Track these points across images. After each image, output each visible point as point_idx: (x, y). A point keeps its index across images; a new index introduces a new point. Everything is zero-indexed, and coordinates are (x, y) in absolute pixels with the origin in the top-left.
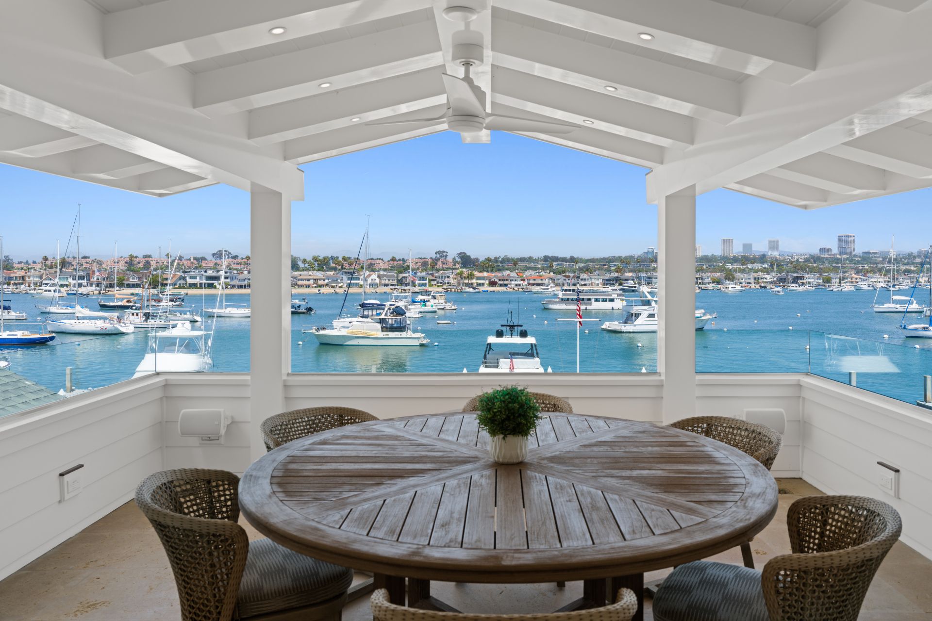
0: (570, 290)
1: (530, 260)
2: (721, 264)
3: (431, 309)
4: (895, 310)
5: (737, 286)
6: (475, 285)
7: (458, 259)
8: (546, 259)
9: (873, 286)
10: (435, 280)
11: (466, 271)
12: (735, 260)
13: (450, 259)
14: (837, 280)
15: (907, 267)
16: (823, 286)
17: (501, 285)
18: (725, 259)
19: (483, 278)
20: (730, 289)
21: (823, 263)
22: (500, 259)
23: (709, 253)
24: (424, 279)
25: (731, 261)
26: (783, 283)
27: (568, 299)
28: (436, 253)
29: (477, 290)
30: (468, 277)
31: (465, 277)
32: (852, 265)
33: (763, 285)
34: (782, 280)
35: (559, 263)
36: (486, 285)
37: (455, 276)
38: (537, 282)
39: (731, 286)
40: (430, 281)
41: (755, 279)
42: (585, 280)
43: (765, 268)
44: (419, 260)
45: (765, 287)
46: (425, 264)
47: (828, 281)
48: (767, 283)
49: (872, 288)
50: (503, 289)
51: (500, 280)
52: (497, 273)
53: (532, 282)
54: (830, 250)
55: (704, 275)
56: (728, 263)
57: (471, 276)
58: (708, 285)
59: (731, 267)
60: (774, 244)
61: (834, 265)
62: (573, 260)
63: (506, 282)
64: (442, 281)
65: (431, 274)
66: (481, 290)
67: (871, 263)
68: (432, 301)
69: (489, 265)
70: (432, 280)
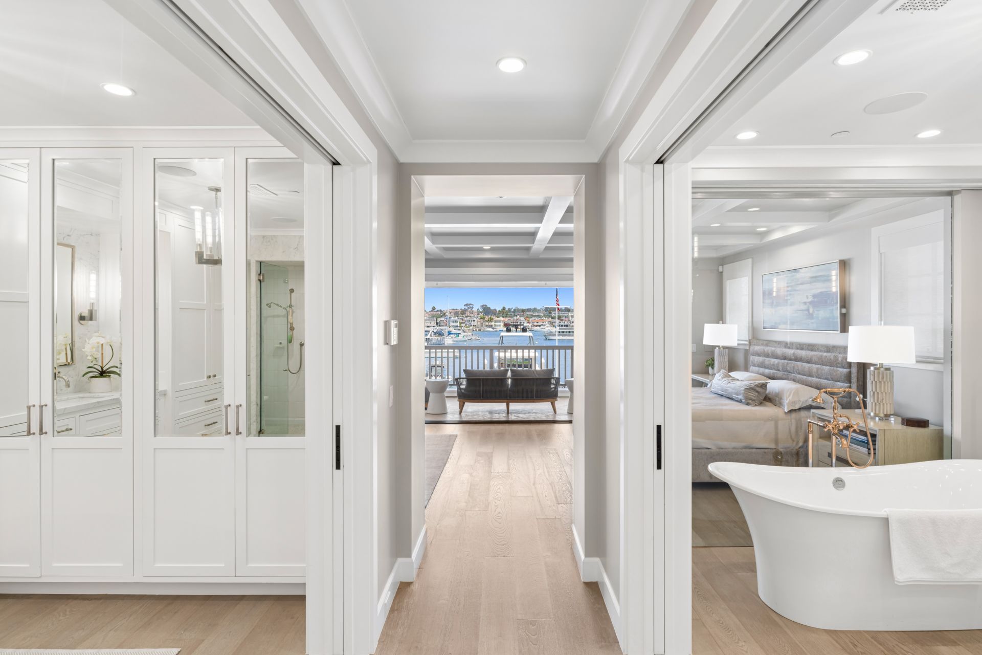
0: (565, 326)
1: (535, 310)
3: (463, 339)
6: (494, 326)
7: (481, 310)
10: (464, 323)
11: (487, 318)
13: (475, 309)
19: (500, 321)
22: (512, 310)
24: (456, 322)
27: (563, 332)
28: (465, 305)
29: (495, 330)
30: (488, 321)
31: (486, 320)
36: (502, 327)
37: (479, 320)
38: (539, 324)
40: (461, 323)
44: (452, 311)
46: (456, 314)
52: (510, 318)
53: (535, 324)
57: (490, 320)
64: (469, 324)
65: (460, 319)
66: (498, 330)
68: (463, 334)
69: (504, 312)
70: (462, 323)
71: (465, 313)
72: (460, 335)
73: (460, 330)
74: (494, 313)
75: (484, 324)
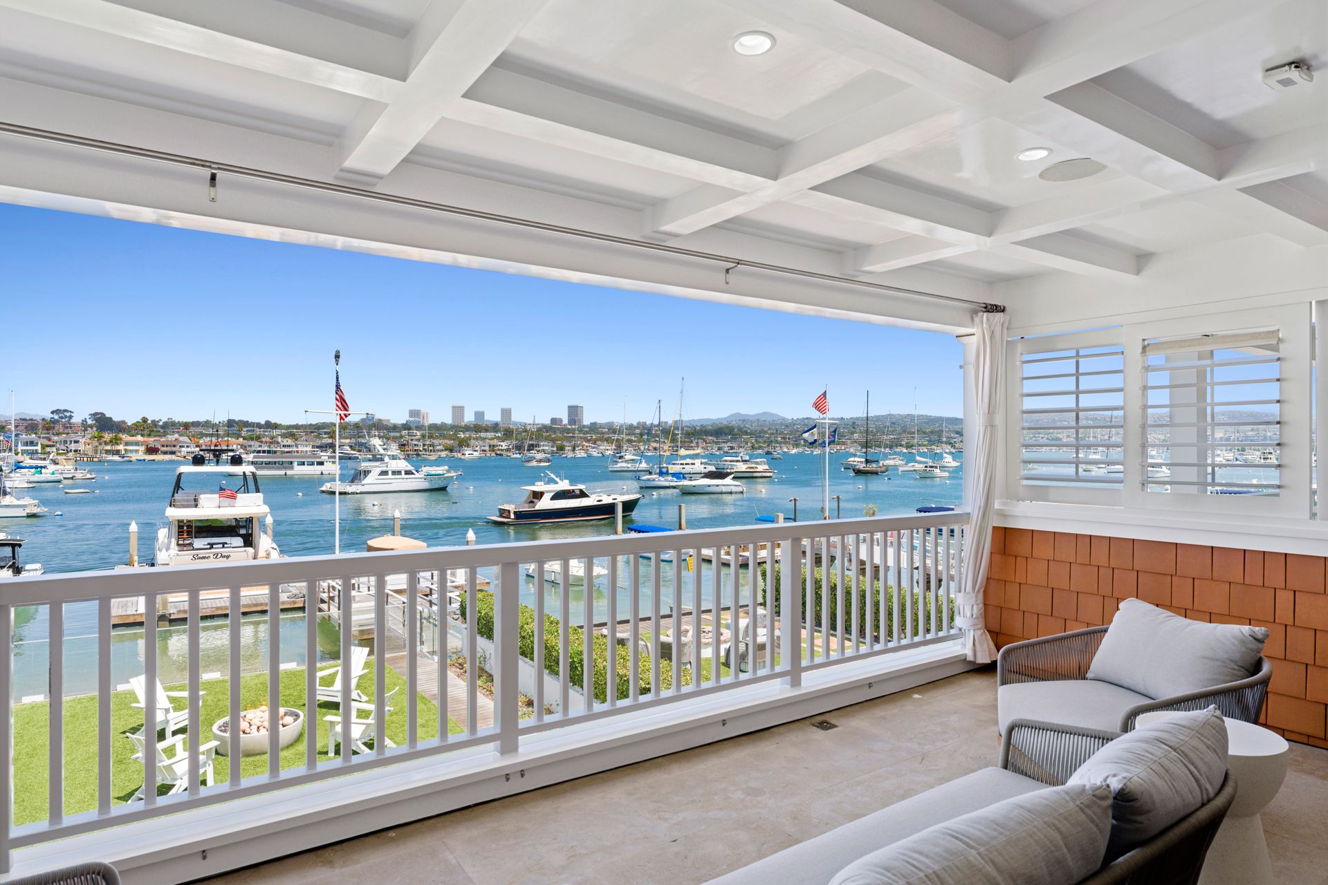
1: (207, 424)
2: (451, 433)
4: (626, 469)
5: (475, 453)
6: (123, 452)
7: (91, 421)
8: (231, 423)
9: (602, 453)
10: (53, 446)
11: (107, 436)
12: (467, 428)
13: (77, 419)
14: (570, 448)
15: (629, 437)
16: (557, 453)
17: (165, 453)
18: (456, 428)
19: (137, 444)
20: (467, 456)
21: (555, 433)
22: (161, 423)
23: (438, 422)
24: (32, 443)
25: (462, 429)
26: (519, 450)
28: (53, 412)
29: (126, 459)
30: (111, 442)
31: (105, 442)
32: (582, 435)
33: (498, 452)
34: (519, 448)
35: (249, 429)
36: (140, 453)
37: (88, 441)
39: (468, 452)
40: (43, 447)
41: (490, 446)
42: (289, 446)
43: (499, 437)
44: (20, 421)
45: (501, 455)
46: (33, 428)
47: (561, 448)
48: (502, 450)
49: (601, 455)
50: (167, 457)
51: (163, 446)
52: (158, 438)
54: (561, 420)
55: (436, 442)
56: (461, 431)
57: (116, 441)
58: (439, 453)
59: (462, 436)
60: (506, 413)
61: (565, 435)
62: (269, 425)
63: (174, 449)
64: (65, 448)
65: (43, 438)
66: (132, 459)
67: (598, 433)
68: (52, 468)
69: (145, 427)
70: (48, 446)
71: (54, 428)
72: (43, 470)
73: (44, 459)
74: (120, 427)
75: (100, 448)
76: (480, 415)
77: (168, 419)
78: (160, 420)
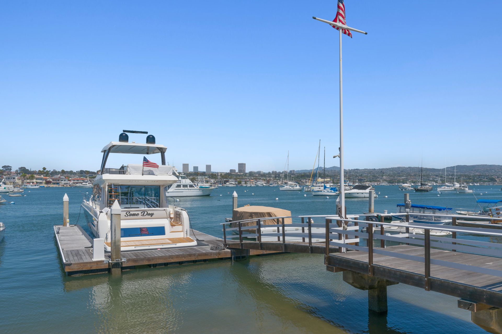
1: (71, 172)
7: (20, 171)
8: (81, 172)
11: (28, 175)
12: (192, 174)
13: (13, 170)
17: (54, 184)
19: (41, 179)
21: (234, 176)
25: (190, 174)
28: (3, 167)
30: (29, 178)
31: (27, 178)
36: (43, 183)
37: (19, 178)
38: (79, 181)
47: (240, 183)
50: (56, 185)
51: (53, 180)
52: (50, 177)
54: (235, 170)
60: (208, 167)
63: (58, 182)
66: (39, 186)
69: (45, 172)
71: (3, 173)
74: (33, 173)
75: (25, 181)
76: (196, 168)
77: (54, 170)
78: (50, 171)
